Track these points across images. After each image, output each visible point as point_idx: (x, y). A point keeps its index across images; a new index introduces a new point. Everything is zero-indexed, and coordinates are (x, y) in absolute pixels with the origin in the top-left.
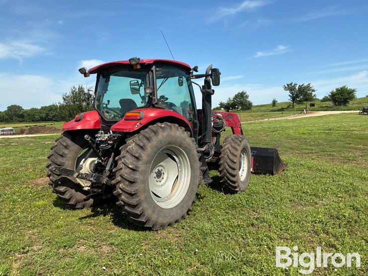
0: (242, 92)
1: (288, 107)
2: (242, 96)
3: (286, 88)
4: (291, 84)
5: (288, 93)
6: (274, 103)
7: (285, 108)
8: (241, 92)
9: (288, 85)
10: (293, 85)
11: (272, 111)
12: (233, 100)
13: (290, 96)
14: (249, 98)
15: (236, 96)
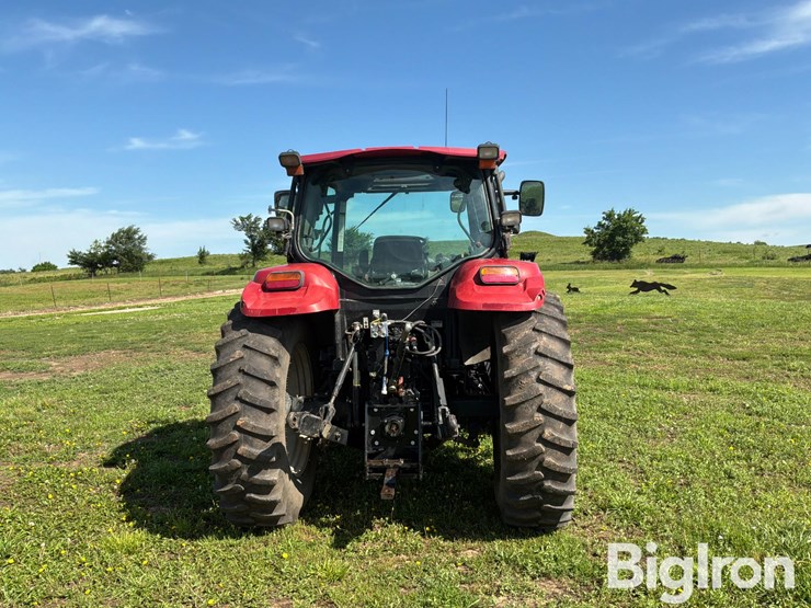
0: (130, 229)
1: (243, 267)
2: (128, 235)
3: (237, 224)
4: (249, 217)
5: (243, 235)
6: (202, 256)
7: (236, 269)
8: (126, 228)
9: (242, 219)
10: (253, 219)
11: (208, 274)
12: (107, 247)
13: (246, 242)
14: (147, 242)
15: (116, 238)
